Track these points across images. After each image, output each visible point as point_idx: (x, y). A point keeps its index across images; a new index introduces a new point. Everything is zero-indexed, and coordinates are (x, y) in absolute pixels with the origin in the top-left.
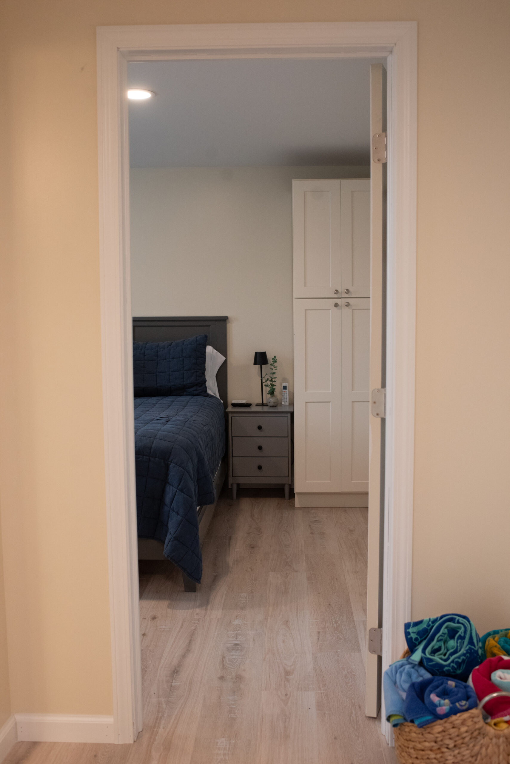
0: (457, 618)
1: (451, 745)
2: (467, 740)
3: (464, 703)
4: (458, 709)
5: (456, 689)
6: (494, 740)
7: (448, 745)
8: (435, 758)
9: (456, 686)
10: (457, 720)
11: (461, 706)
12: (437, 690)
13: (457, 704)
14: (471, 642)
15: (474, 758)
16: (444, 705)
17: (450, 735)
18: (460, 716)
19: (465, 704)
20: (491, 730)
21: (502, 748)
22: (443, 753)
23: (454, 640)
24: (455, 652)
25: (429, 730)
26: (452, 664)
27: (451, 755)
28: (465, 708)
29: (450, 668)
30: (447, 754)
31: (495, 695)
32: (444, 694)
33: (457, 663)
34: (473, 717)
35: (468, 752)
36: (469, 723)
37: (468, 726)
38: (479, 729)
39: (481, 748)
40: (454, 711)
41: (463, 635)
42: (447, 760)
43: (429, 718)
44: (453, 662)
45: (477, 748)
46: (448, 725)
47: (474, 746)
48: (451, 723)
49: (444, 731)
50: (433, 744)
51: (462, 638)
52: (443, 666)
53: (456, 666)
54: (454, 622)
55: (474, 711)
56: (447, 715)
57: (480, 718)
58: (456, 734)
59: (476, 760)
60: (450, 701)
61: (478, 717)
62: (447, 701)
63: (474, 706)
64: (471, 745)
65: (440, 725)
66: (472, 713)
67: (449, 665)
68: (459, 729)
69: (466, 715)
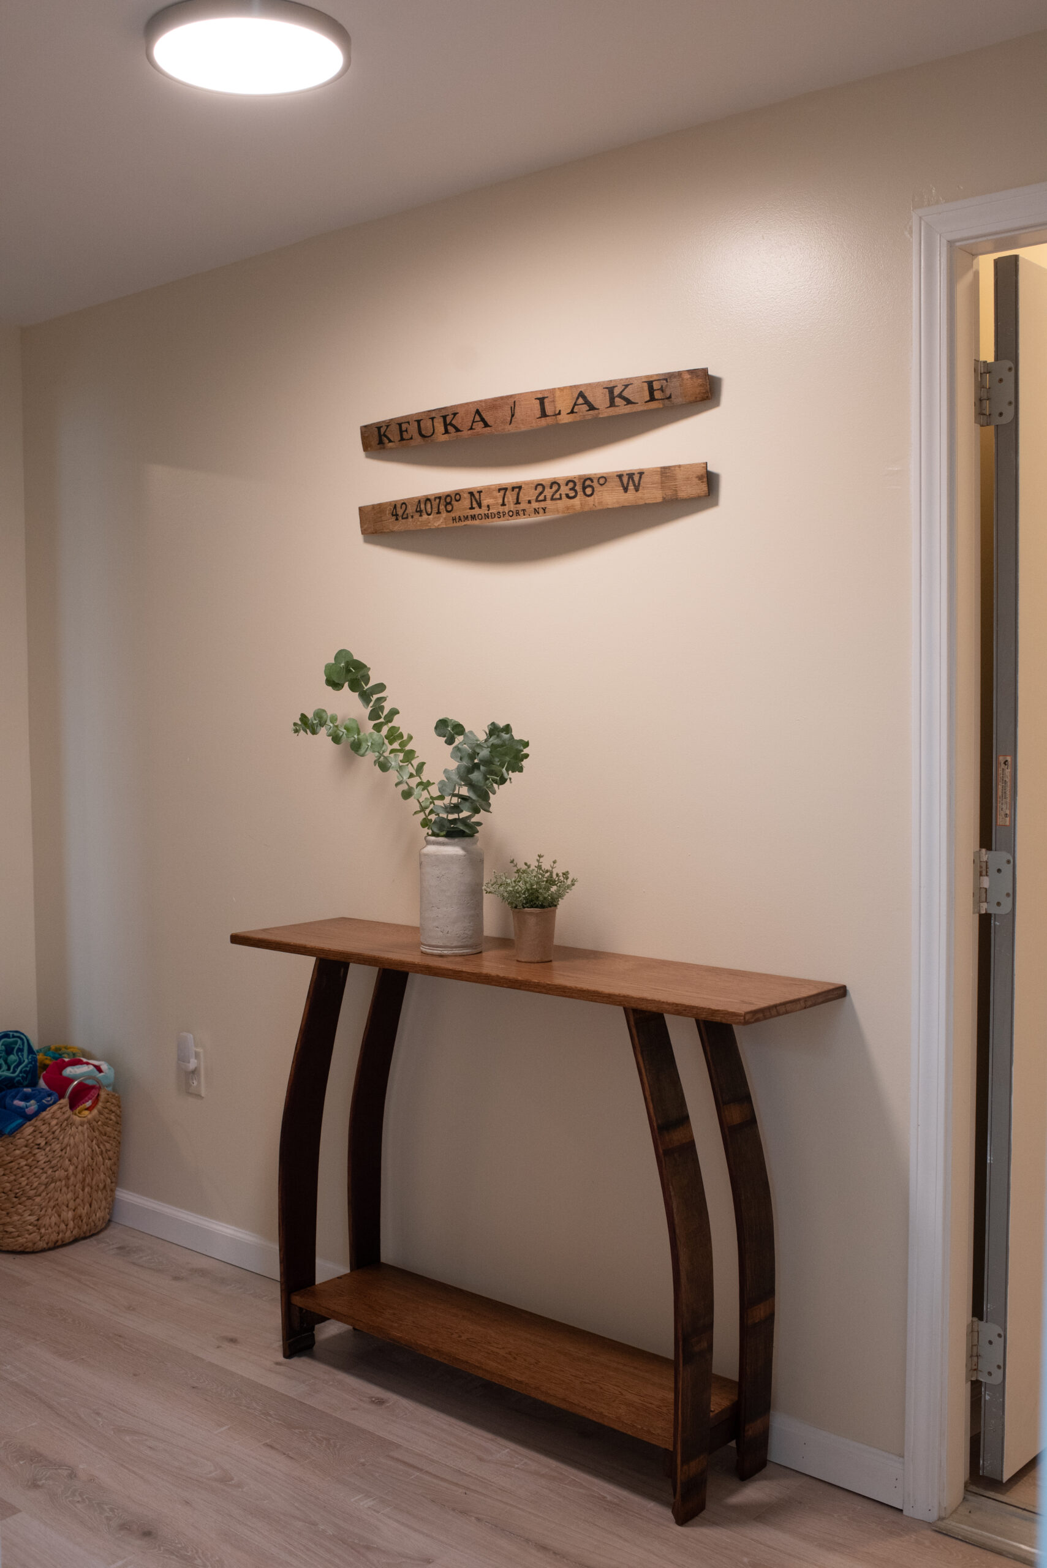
0: (11, 1033)
1: (43, 1143)
2: (57, 1132)
3: (49, 1099)
4: (46, 1105)
5: (34, 1092)
6: (80, 1128)
7: (39, 1145)
8: (26, 1165)
9: (32, 1090)
10: (47, 1114)
11: (48, 1101)
12: (18, 1097)
13: (44, 1101)
14: (31, 1050)
15: (64, 1151)
16: (31, 1106)
17: (41, 1133)
18: (49, 1110)
19: (51, 1099)
20: (77, 1119)
21: (86, 1135)
22: (34, 1155)
23: (13, 1054)
24: (20, 1063)
25: (18, 1136)
26: (21, 1075)
27: (42, 1155)
28: (51, 1102)
29: (20, 1078)
30: (38, 1155)
31: (76, 1083)
32: (26, 1098)
33: (25, 1072)
34: (61, 1108)
35: (59, 1146)
36: (58, 1114)
37: (57, 1119)
38: (67, 1119)
39: (69, 1139)
40: (43, 1108)
41: (21, 1047)
42: (38, 1162)
43: (20, 1121)
44: (21, 1072)
45: (66, 1140)
46: (39, 1123)
47: (63, 1138)
48: (41, 1120)
49: (34, 1131)
50: (24, 1149)
51: (20, 1050)
52: (13, 1078)
53: (25, 1075)
54: (9, 1038)
55: (62, 1101)
56: (36, 1114)
57: (68, 1108)
58: (47, 1129)
59: (66, 1153)
60: (36, 1100)
61: (66, 1106)
62: (33, 1102)
63: (61, 1096)
64: (61, 1138)
65: (30, 1126)
66: (60, 1104)
67: (18, 1076)
68: (49, 1124)
69: (55, 1107)
